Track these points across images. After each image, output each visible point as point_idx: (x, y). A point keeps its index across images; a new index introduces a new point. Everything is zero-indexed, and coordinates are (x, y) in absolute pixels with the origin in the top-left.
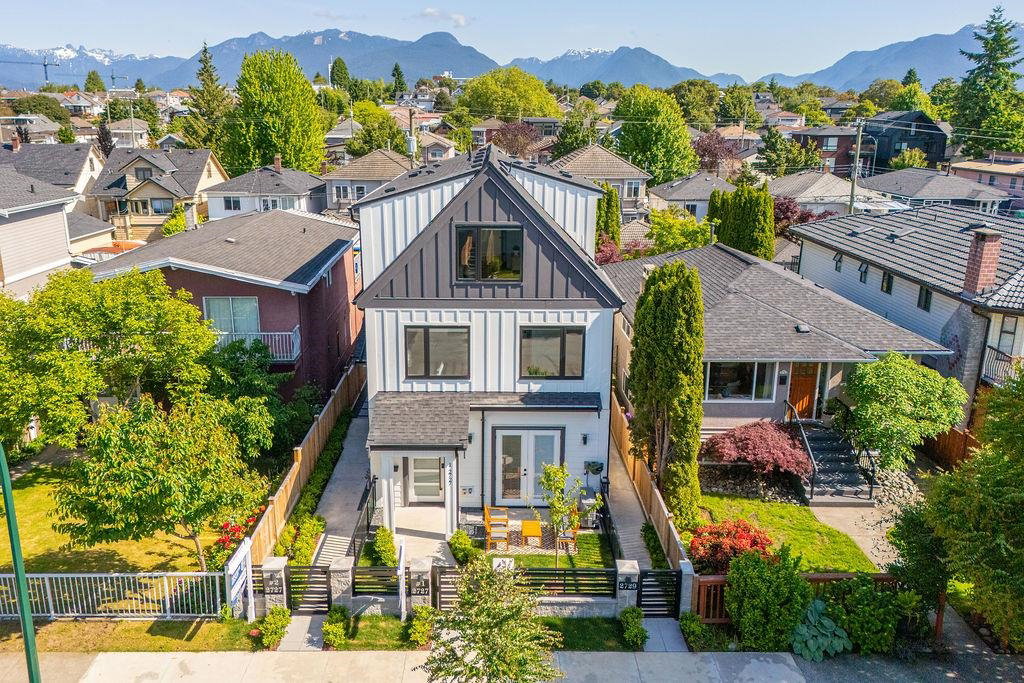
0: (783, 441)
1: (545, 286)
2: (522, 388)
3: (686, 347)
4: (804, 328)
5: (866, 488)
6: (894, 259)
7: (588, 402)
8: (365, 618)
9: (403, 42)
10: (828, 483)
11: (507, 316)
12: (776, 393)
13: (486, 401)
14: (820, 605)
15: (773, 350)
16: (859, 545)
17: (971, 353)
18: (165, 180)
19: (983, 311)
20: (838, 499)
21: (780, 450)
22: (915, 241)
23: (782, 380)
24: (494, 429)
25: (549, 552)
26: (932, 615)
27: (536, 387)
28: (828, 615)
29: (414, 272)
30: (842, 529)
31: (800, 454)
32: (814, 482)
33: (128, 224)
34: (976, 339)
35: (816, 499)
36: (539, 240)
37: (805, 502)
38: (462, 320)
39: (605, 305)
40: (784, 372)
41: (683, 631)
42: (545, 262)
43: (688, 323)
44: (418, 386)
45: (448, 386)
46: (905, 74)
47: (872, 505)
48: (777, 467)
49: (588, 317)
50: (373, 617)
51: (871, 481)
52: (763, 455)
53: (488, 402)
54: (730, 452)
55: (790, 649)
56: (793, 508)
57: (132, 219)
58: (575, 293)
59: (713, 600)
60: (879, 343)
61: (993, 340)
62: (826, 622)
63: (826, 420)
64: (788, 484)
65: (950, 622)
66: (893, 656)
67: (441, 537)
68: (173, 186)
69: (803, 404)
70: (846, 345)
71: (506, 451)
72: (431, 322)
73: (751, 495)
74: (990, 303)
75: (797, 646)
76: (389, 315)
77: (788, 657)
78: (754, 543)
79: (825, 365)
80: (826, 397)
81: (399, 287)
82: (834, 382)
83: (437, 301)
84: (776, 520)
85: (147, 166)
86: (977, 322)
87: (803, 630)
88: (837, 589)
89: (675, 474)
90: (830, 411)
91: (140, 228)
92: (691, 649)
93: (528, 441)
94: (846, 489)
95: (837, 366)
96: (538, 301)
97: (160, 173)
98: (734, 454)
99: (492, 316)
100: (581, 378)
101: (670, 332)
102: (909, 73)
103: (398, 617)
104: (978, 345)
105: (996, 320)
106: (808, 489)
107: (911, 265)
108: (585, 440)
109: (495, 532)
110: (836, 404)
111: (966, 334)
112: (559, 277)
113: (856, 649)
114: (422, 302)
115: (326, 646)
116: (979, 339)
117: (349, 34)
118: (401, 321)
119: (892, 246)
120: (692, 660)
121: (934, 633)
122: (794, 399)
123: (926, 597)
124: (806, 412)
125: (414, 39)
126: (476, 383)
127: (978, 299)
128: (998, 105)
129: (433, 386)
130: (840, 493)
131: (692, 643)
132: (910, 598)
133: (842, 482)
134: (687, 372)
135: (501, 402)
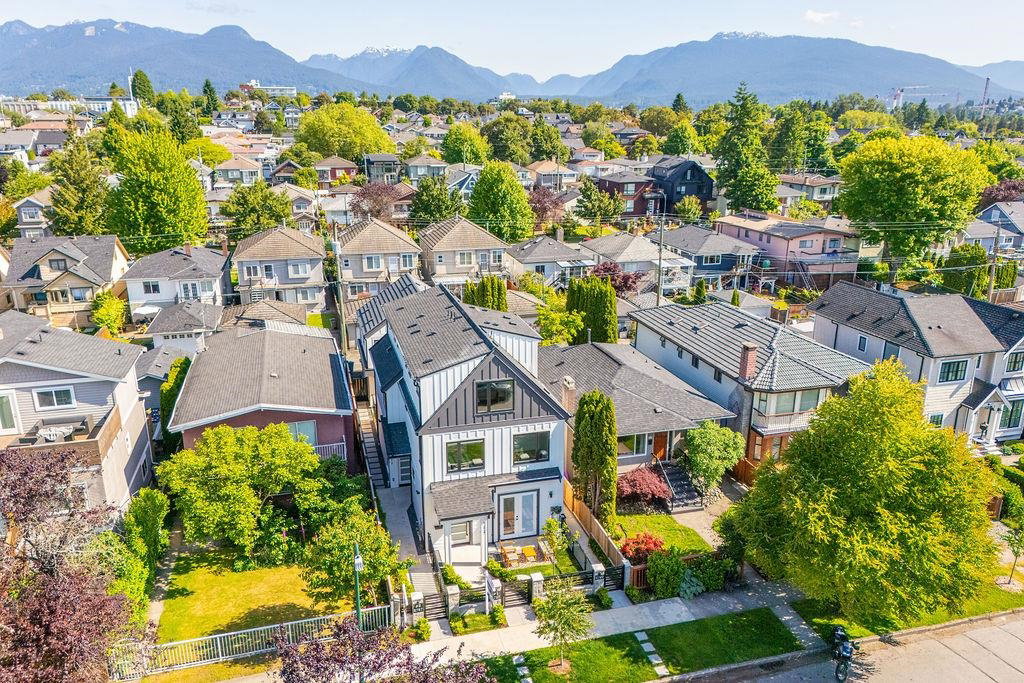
0: (652, 478)
1: (527, 411)
2: (515, 470)
3: (609, 442)
4: (658, 410)
5: (698, 500)
6: (698, 347)
7: (554, 473)
8: (467, 617)
9: (189, 35)
10: (679, 500)
11: (506, 430)
12: (647, 449)
13: (496, 481)
14: (689, 571)
15: (644, 426)
16: (701, 535)
17: (745, 412)
18: (81, 270)
19: (751, 391)
20: (686, 509)
21: (655, 485)
22: (709, 333)
23: (650, 442)
24: (499, 496)
25: (542, 564)
26: (739, 568)
27: (523, 468)
28: (694, 576)
29: (452, 412)
30: (691, 527)
31: (664, 486)
32: (673, 500)
33: (50, 313)
34: (747, 404)
35: (675, 510)
36: (523, 386)
37: (669, 513)
38: (480, 435)
39: (560, 418)
40: (650, 438)
41: (628, 595)
42: (527, 398)
43: (610, 429)
44: (455, 477)
45: (472, 475)
46: (675, 98)
47: (702, 509)
48: (653, 495)
49: (550, 426)
50: (470, 615)
51: (700, 495)
52: (646, 490)
53: (497, 482)
54: (628, 490)
55: (678, 595)
56: (663, 516)
57: (53, 307)
58: (544, 413)
59: (641, 577)
60: (698, 414)
61: (756, 405)
62: (694, 579)
63: (674, 461)
64: (659, 504)
65: (747, 569)
66: (724, 591)
67: (480, 564)
68: (91, 276)
69: (661, 453)
70: (683, 419)
71: (506, 510)
72: (462, 439)
73: (640, 512)
74: (754, 387)
75: (682, 593)
76: (437, 438)
77: (677, 599)
78: (655, 545)
79: (671, 432)
80: (673, 449)
81: (443, 420)
82: (676, 439)
83: (466, 427)
84: (656, 525)
85: (61, 257)
86: (747, 395)
87: (683, 585)
88: (697, 562)
89: (605, 510)
90: (676, 457)
91: (61, 315)
92: (634, 603)
93: (518, 500)
94: (690, 502)
95: (677, 432)
96: (524, 419)
97: (75, 263)
98: (630, 490)
99: (497, 431)
100: (548, 460)
101: (601, 434)
102: (678, 96)
103: (484, 613)
104: (749, 408)
105: (757, 395)
106: (670, 505)
107: (708, 353)
108: (551, 495)
109: (511, 557)
110: (679, 453)
111: (742, 402)
112: (535, 404)
113: (707, 590)
114: (457, 428)
115: (455, 634)
116: (749, 404)
117: (126, 25)
118: (445, 441)
119: (695, 336)
120: (635, 608)
121: (740, 577)
122: (656, 452)
123: (736, 560)
124: (663, 458)
125: (202, 32)
126: (488, 471)
127: (747, 383)
128: (747, 158)
129: (463, 476)
130: (686, 505)
131: (632, 600)
132: (729, 561)
133: (687, 498)
134: (611, 455)
135: (504, 480)
